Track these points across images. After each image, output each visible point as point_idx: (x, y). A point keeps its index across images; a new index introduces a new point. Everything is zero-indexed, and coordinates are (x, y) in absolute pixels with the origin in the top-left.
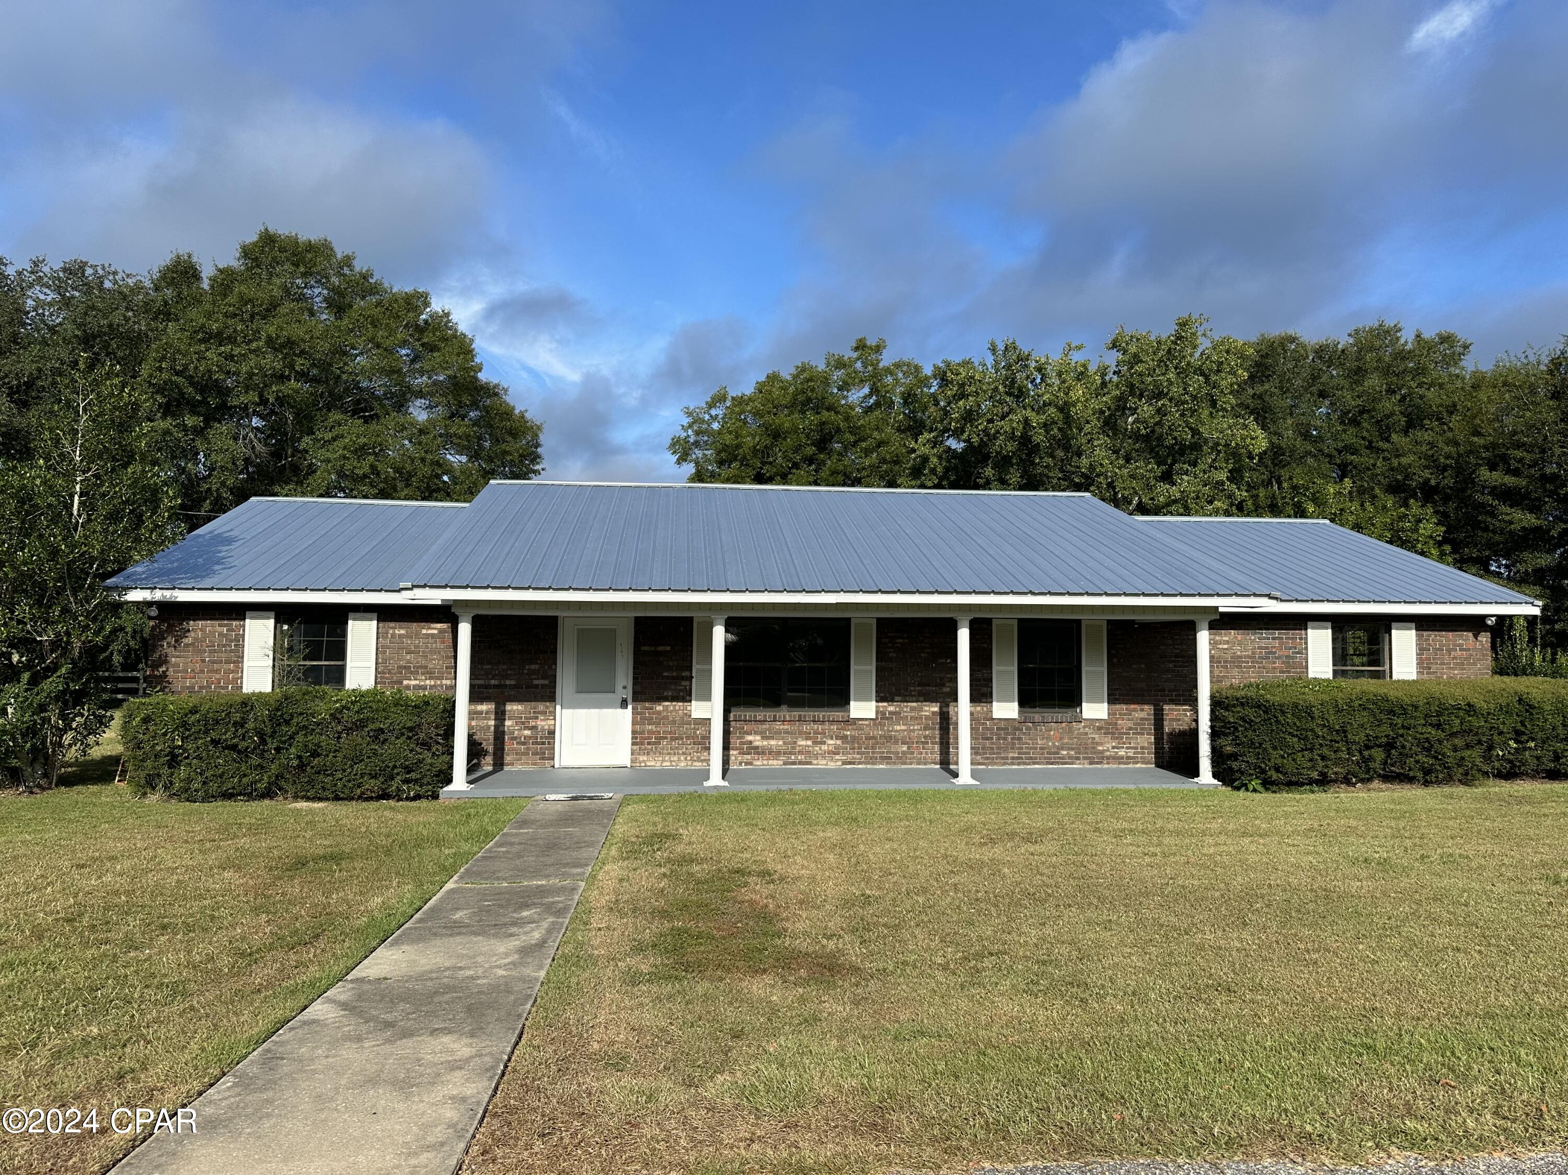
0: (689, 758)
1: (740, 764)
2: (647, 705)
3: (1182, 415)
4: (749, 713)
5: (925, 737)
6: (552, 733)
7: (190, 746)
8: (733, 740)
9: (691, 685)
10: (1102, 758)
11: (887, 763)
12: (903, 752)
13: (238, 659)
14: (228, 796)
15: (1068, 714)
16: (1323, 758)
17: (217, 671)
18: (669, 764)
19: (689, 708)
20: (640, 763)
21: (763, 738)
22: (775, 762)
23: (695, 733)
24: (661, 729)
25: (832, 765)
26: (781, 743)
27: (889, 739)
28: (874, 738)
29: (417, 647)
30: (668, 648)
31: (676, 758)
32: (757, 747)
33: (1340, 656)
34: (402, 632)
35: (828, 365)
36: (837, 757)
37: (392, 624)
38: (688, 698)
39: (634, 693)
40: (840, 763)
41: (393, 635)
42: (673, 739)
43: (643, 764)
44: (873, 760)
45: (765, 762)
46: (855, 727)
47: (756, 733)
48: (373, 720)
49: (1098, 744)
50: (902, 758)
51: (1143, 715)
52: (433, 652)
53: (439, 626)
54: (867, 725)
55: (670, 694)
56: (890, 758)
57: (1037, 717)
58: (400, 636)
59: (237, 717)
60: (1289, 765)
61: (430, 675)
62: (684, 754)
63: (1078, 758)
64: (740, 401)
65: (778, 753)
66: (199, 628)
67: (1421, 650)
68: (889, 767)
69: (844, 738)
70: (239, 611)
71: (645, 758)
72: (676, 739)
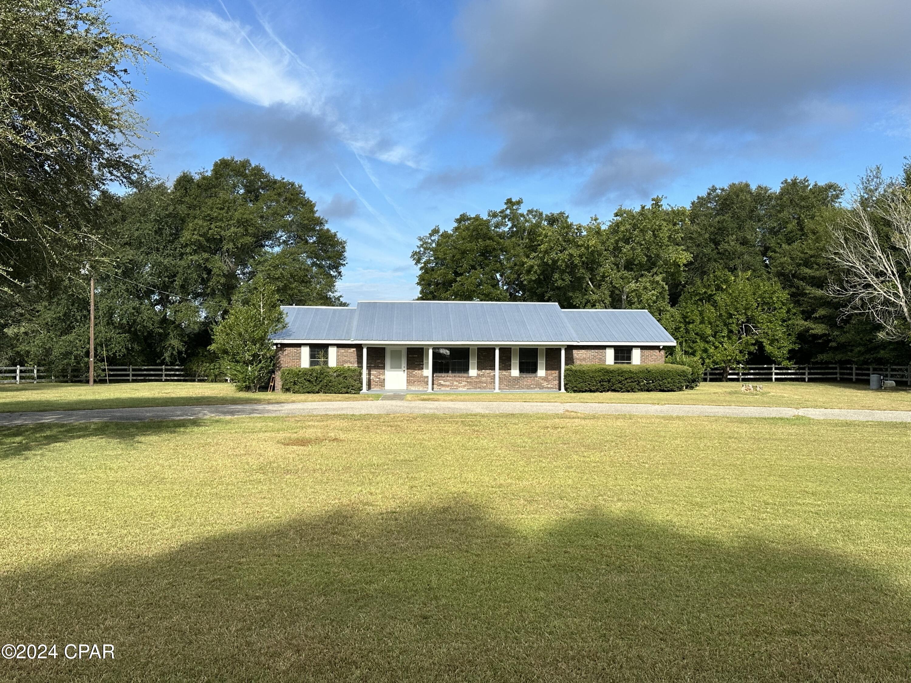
0: (423, 387)
1: (437, 389)
2: (411, 371)
3: (642, 250)
4: (440, 375)
6: (384, 379)
7: (299, 380)
8: (435, 382)
9: (424, 365)
10: (543, 388)
12: (485, 386)
13: (299, 358)
14: (309, 392)
15: (534, 375)
16: (589, 384)
17: (294, 362)
18: (417, 389)
19: (424, 372)
21: (444, 381)
22: (447, 389)
23: (424, 379)
24: (415, 379)
25: (464, 390)
26: (449, 383)
27: (480, 382)
28: (476, 382)
29: (347, 355)
30: (417, 356)
31: (419, 387)
32: (442, 384)
33: (616, 358)
35: (489, 215)
36: (465, 387)
37: (341, 349)
38: (422, 369)
39: (407, 367)
40: (466, 389)
41: (341, 352)
43: (410, 389)
44: (476, 388)
45: (444, 389)
46: (471, 378)
47: (441, 380)
48: (343, 374)
49: (542, 383)
50: (484, 388)
51: (556, 375)
52: (351, 357)
54: (474, 378)
55: (417, 368)
56: (481, 388)
57: (524, 376)
58: (344, 352)
59: (310, 373)
60: (579, 386)
61: (351, 363)
62: (421, 386)
63: (536, 388)
64: (445, 235)
65: (449, 386)
66: (288, 349)
67: (642, 356)
69: (468, 382)
70: (299, 345)
71: (410, 387)
72: (419, 381)
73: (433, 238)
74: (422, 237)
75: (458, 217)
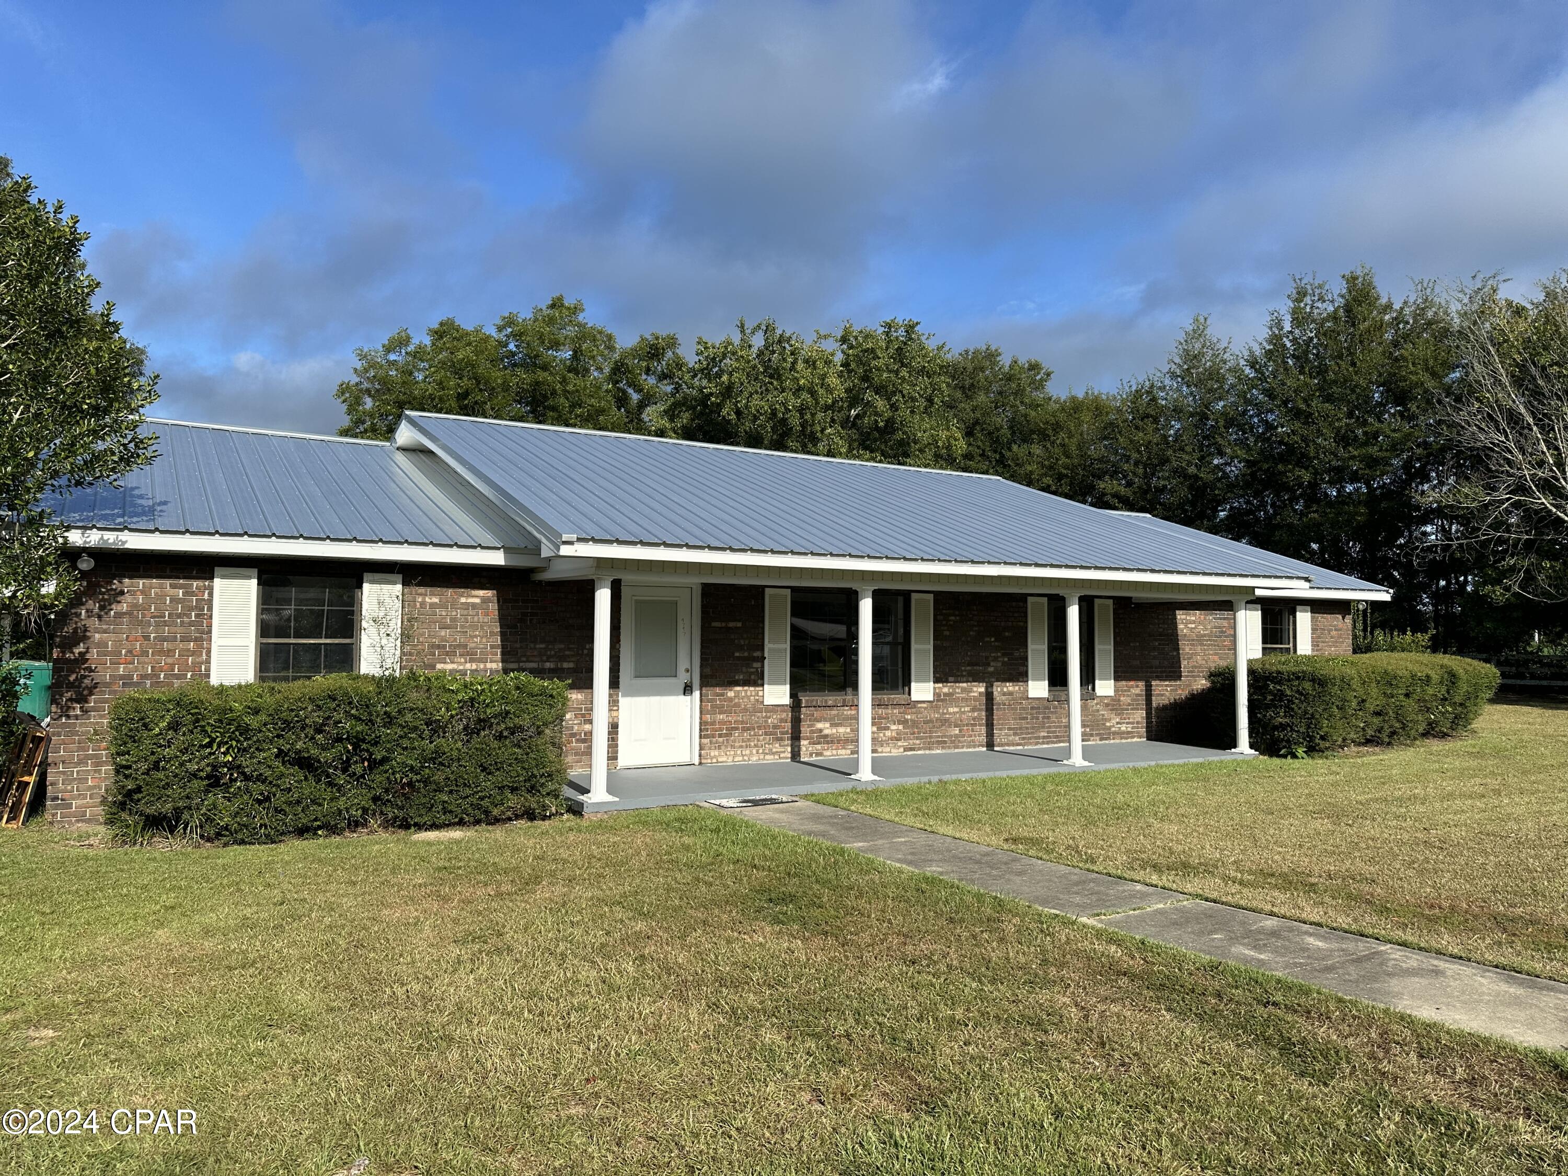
0: (761, 751)
1: (811, 755)
2: (718, 690)
4: (819, 699)
5: (974, 719)
6: (616, 726)
8: (805, 730)
9: (763, 666)
10: (1109, 734)
11: (943, 748)
12: (956, 736)
13: (202, 636)
17: (170, 653)
18: (741, 758)
19: (761, 693)
20: (712, 759)
21: (832, 725)
22: (842, 752)
23: (766, 722)
24: (730, 719)
25: (896, 752)
26: (848, 730)
27: (944, 722)
28: (931, 721)
29: (454, 620)
30: (739, 624)
31: (748, 752)
32: (826, 736)
33: (1265, 637)
34: (436, 600)
36: (900, 743)
37: (422, 590)
38: (760, 682)
39: (702, 677)
40: (902, 750)
41: (423, 604)
42: (744, 729)
43: (715, 760)
44: (930, 745)
45: (835, 752)
46: (914, 710)
47: (825, 720)
49: (1106, 720)
50: (955, 742)
51: (1137, 691)
52: (474, 627)
53: (481, 593)
54: (925, 708)
55: (741, 677)
56: (945, 742)
57: (1063, 696)
58: (432, 605)
61: (471, 656)
62: (756, 746)
63: (1092, 735)
66: (139, 590)
67: (1313, 630)
68: (944, 751)
69: (904, 722)
70: (202, 566)
71: (717, 753)
72: (748, 729)
73: (392, 357)
74: (366, 350)
75: (436, 326)
